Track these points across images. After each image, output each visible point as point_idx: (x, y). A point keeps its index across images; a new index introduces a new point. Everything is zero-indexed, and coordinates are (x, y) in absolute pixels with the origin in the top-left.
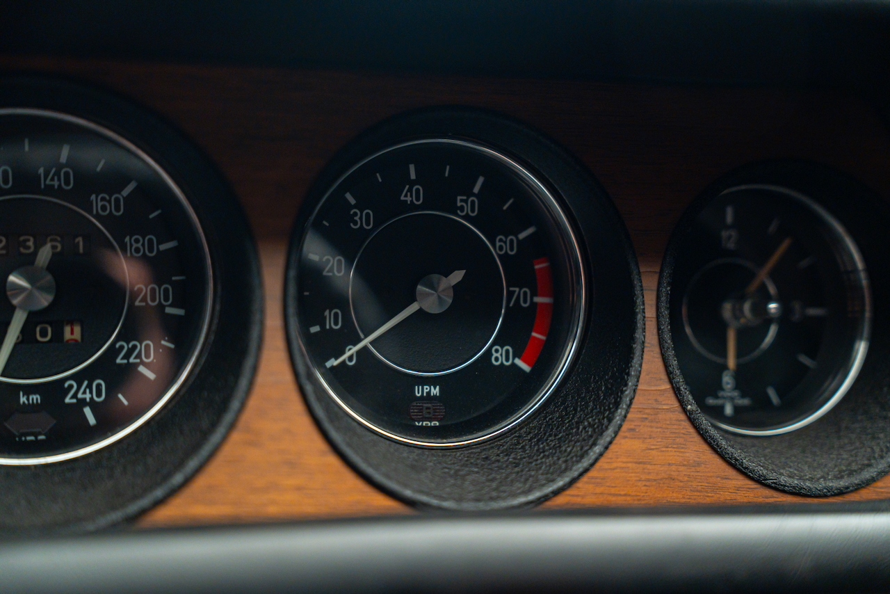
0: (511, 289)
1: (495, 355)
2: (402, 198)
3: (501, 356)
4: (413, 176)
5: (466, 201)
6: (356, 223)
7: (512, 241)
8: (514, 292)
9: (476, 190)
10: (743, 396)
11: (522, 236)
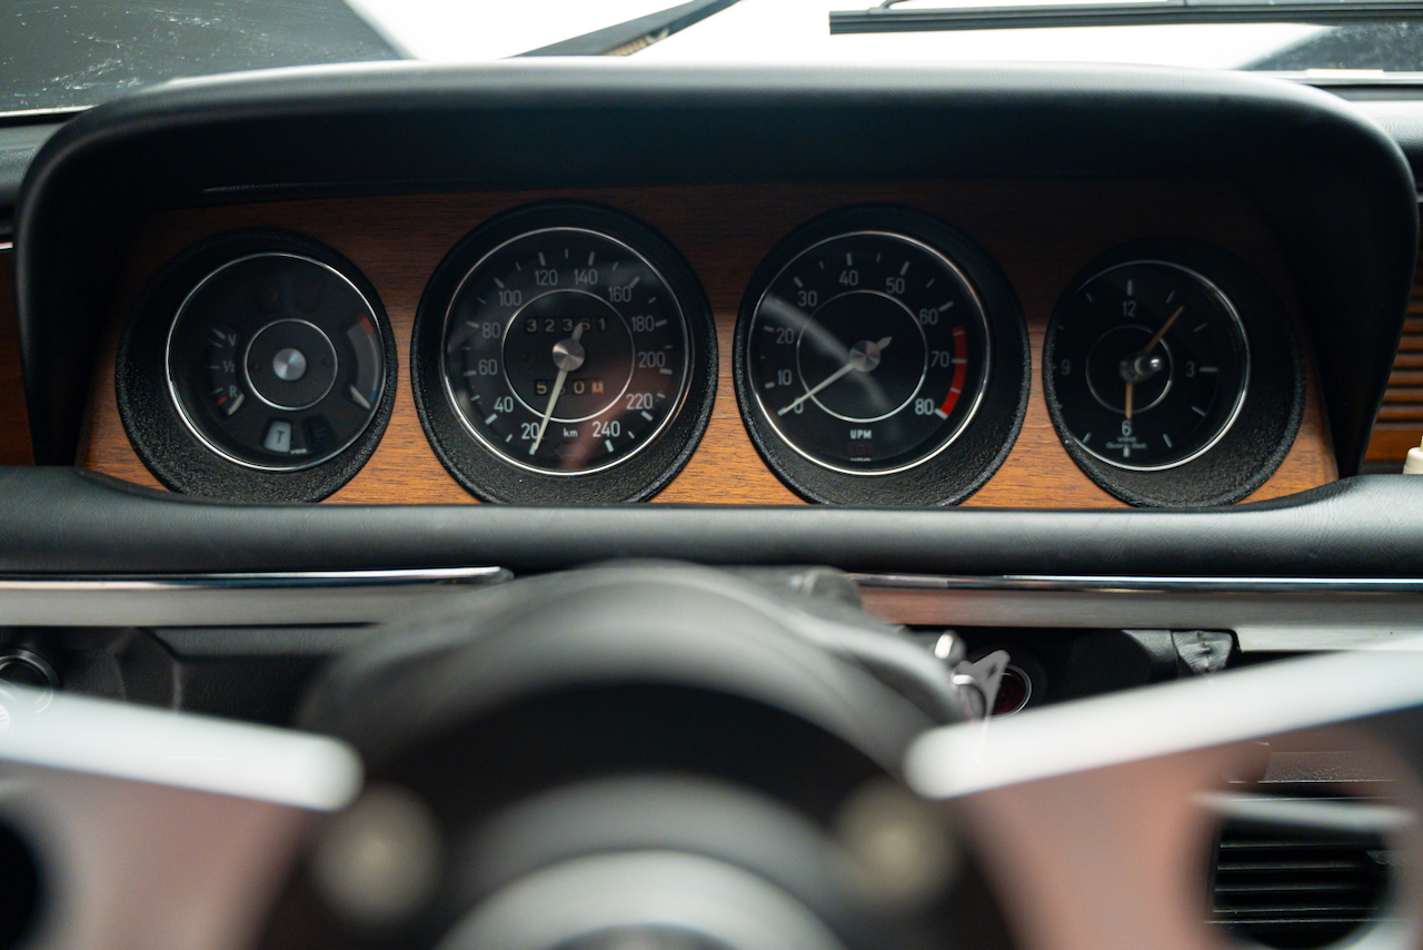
0: (934, 352)
1: (918, 406)
2: (841, 281)
3: (922, 408)
4: (850, 263)
5: (894, 282)
6: (803, 302)
7: (933, 314)
8: (934, 356)
9: (903, 271)
10: (1139, 442)
11: (943, 308)
